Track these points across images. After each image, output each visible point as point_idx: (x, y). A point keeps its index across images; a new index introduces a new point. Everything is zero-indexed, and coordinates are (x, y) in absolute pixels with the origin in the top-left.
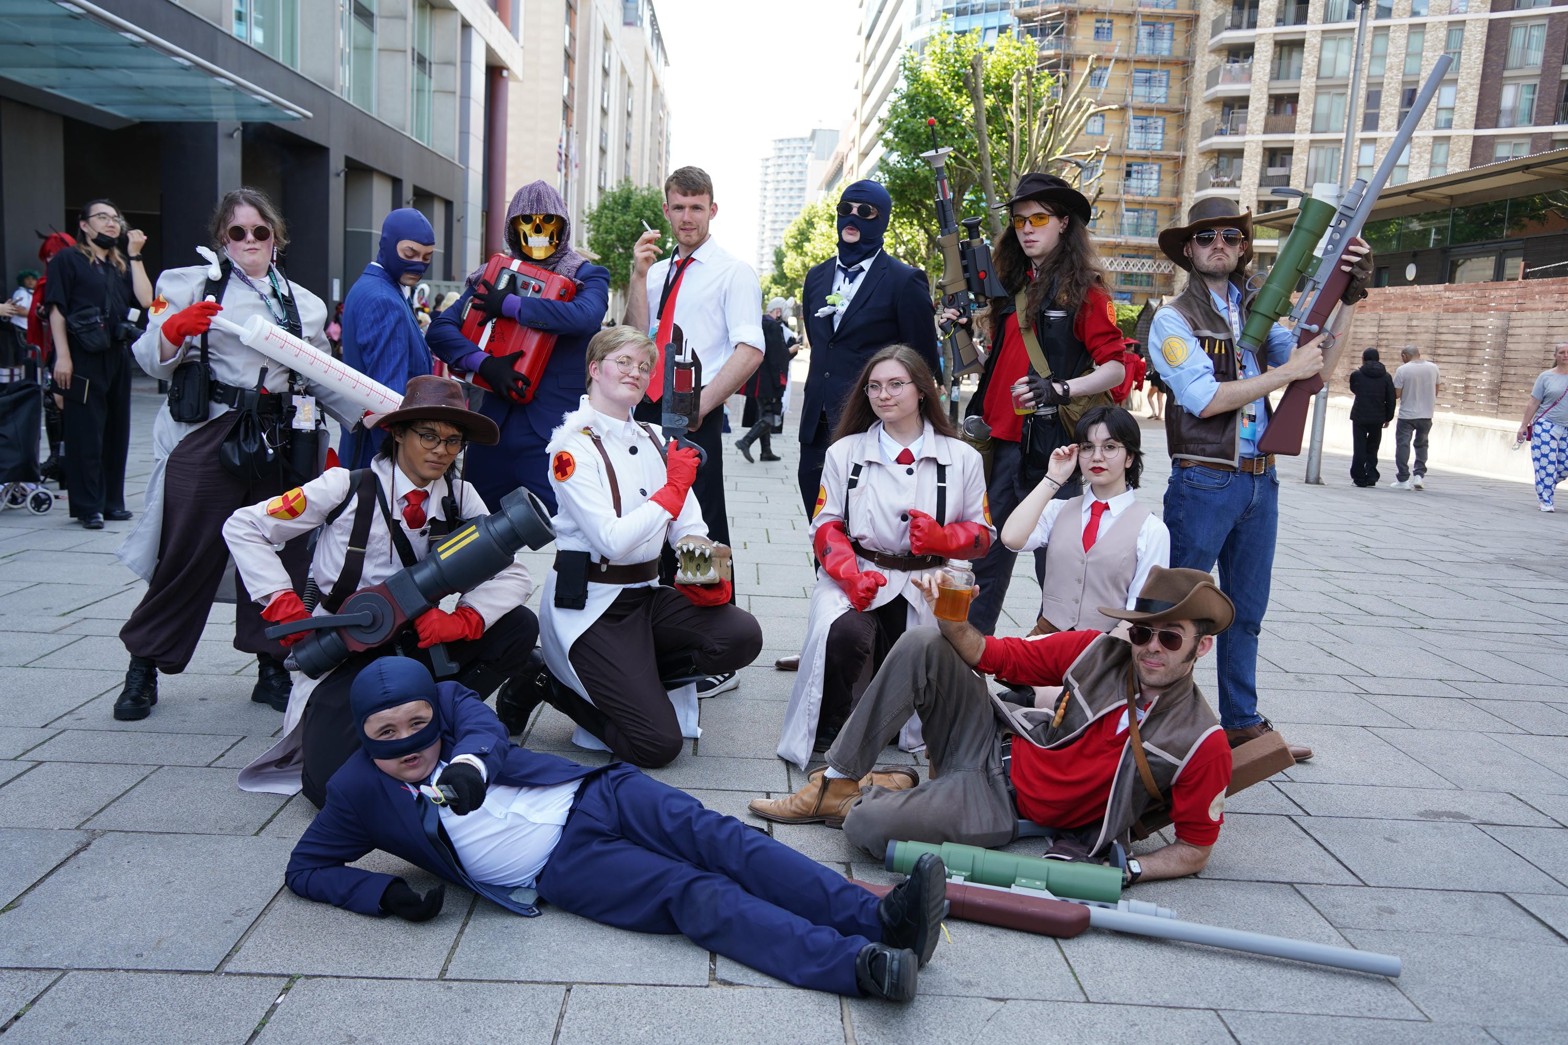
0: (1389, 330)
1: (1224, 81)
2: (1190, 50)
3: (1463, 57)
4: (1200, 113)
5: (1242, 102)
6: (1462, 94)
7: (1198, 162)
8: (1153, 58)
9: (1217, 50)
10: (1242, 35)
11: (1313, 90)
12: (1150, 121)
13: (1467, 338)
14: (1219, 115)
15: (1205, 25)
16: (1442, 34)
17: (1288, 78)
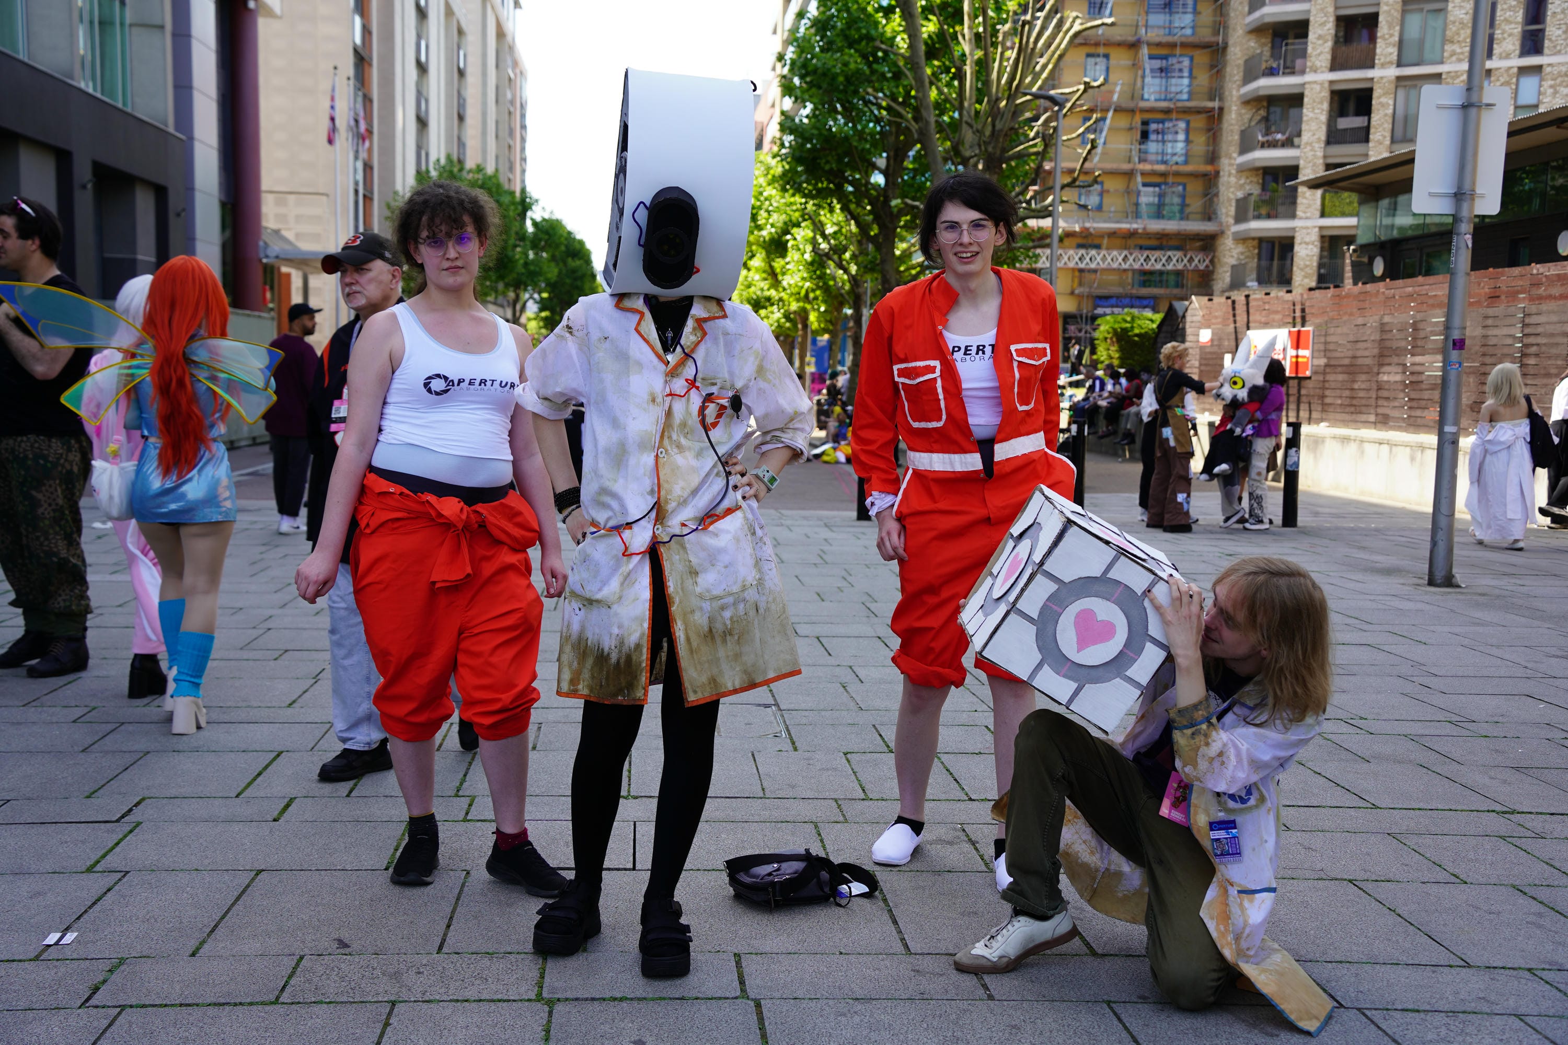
1: (1272, 2)
4: (1241, 47)
5: (1300, 28)
7: (1240, 115)
11: (1399, 7)
12: (1173, 60)
14: (1267, 49)
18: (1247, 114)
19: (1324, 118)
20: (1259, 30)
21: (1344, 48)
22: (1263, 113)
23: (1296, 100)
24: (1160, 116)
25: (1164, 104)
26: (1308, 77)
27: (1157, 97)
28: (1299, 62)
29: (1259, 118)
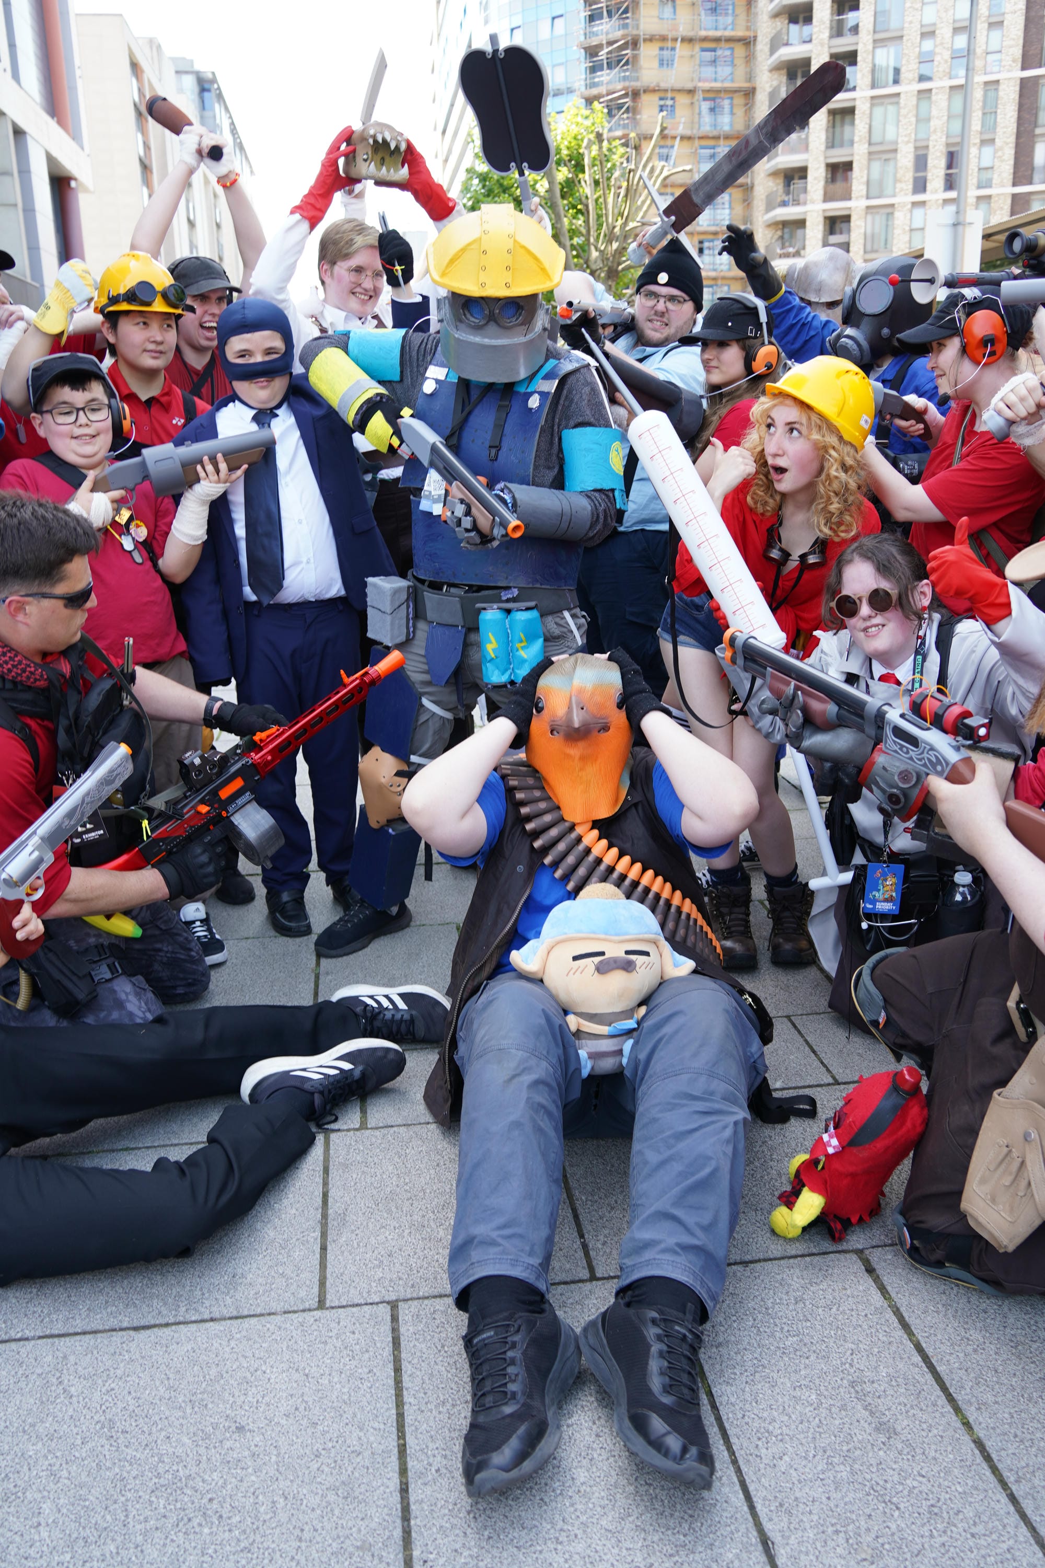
1: (783, 153)
3: (999, 117)
4: (764, 187)
5: (802, 172)
6: (1000, 153)
8: (715, 133)
11: (866, 156)
14: (781, 188)
15: (761, 98)
16: (981, 94)
17: (842, 145)
18: (769, 233)
19: (820, 236)
20: (775, 174)
21: (831, 186)
22: (779, 233)
23: (801, 223)
24: (711, 237)
25: (713, 229)
26: (808, 207)
27: (707, 223)
28: (802, 196)
29: (776, 237)
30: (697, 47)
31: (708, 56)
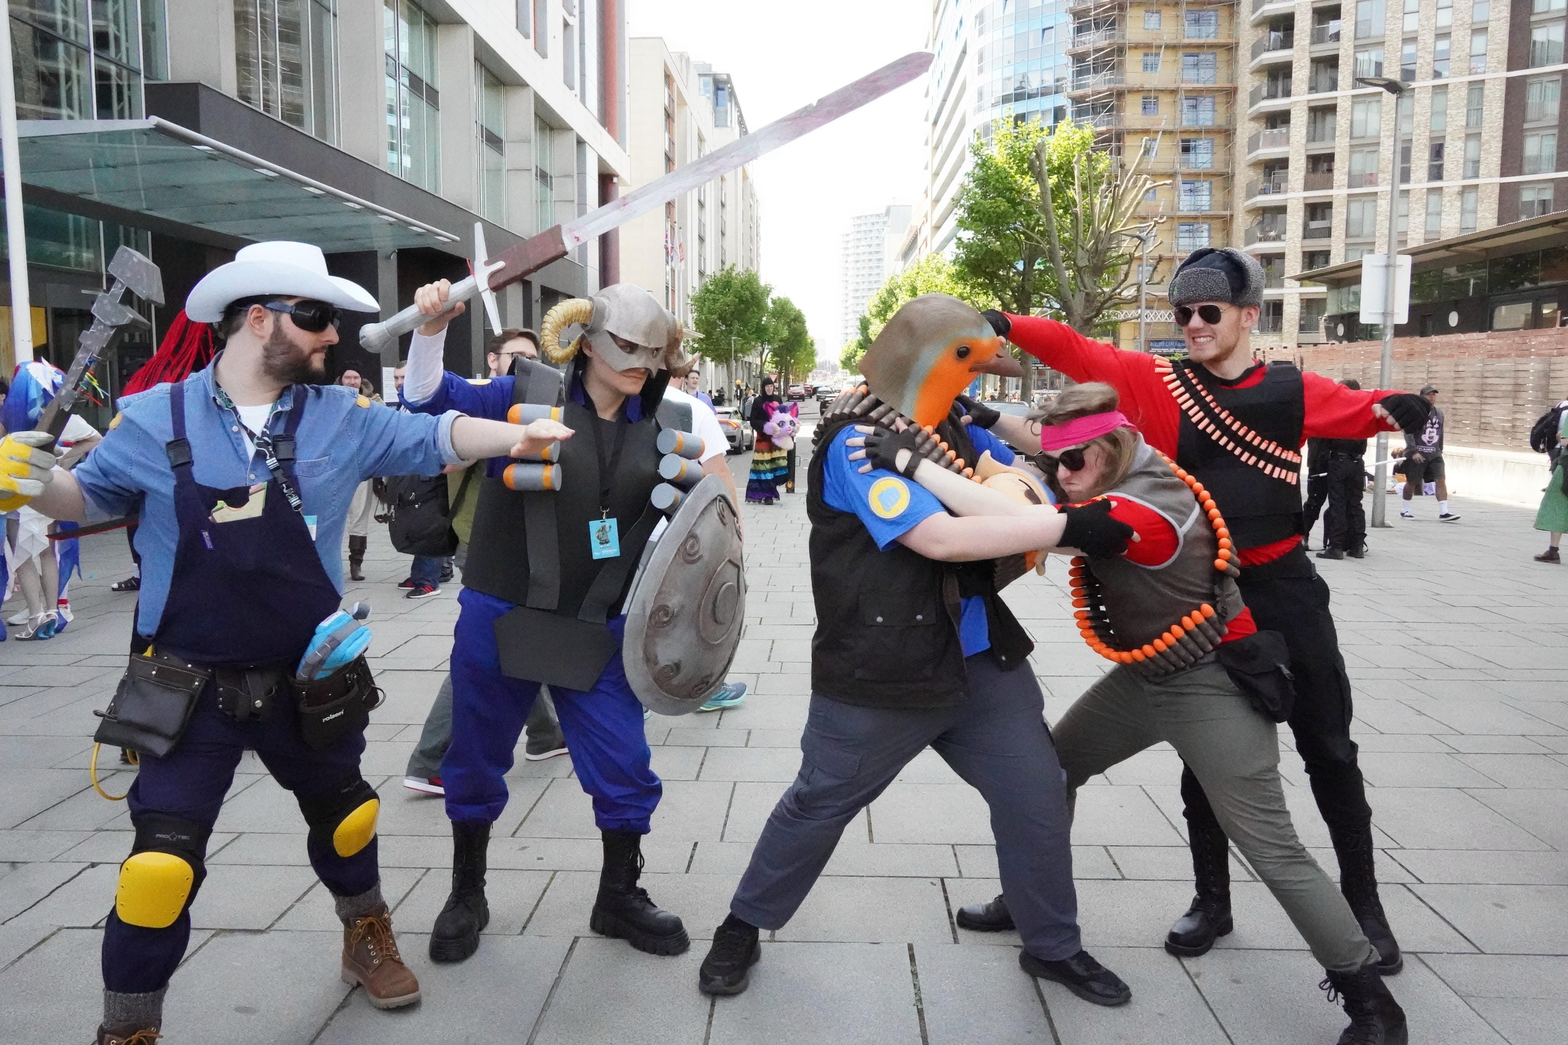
0: (1437, 375)
1: (1265, 146)
2: (1231, 118)
3: (1484, 113)
4: (1244, 176)
5: (1283, 163)
6: (1486, 146)
7: (1245, 220)
8: (1197, 128)
9: (1256, 118)
10: (1279, 104)
11: (1347, 149)
12: (1197, 185)
13: (1512, 381)
14: (1261, 177)
15: (1243, 97)
16: (1464, 92)
17: (1323, 139)
18: (1249, 219)
19: (1300, 221)
20: (1255, 164)
21: (1312, 176)
22: (1260, 218)
23: (1282, 210)
24: (1192, 221)
25: (1193, 213)
26: (1289, 195)
27: (1188, 208)
28: (1283, 185)
29: (1256, 222)
30: (1180, 54)
31: (1191, 60)
